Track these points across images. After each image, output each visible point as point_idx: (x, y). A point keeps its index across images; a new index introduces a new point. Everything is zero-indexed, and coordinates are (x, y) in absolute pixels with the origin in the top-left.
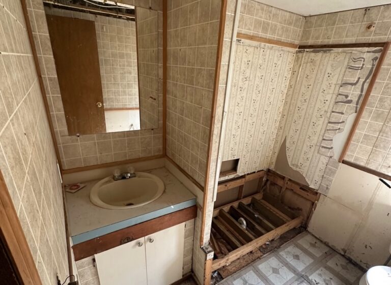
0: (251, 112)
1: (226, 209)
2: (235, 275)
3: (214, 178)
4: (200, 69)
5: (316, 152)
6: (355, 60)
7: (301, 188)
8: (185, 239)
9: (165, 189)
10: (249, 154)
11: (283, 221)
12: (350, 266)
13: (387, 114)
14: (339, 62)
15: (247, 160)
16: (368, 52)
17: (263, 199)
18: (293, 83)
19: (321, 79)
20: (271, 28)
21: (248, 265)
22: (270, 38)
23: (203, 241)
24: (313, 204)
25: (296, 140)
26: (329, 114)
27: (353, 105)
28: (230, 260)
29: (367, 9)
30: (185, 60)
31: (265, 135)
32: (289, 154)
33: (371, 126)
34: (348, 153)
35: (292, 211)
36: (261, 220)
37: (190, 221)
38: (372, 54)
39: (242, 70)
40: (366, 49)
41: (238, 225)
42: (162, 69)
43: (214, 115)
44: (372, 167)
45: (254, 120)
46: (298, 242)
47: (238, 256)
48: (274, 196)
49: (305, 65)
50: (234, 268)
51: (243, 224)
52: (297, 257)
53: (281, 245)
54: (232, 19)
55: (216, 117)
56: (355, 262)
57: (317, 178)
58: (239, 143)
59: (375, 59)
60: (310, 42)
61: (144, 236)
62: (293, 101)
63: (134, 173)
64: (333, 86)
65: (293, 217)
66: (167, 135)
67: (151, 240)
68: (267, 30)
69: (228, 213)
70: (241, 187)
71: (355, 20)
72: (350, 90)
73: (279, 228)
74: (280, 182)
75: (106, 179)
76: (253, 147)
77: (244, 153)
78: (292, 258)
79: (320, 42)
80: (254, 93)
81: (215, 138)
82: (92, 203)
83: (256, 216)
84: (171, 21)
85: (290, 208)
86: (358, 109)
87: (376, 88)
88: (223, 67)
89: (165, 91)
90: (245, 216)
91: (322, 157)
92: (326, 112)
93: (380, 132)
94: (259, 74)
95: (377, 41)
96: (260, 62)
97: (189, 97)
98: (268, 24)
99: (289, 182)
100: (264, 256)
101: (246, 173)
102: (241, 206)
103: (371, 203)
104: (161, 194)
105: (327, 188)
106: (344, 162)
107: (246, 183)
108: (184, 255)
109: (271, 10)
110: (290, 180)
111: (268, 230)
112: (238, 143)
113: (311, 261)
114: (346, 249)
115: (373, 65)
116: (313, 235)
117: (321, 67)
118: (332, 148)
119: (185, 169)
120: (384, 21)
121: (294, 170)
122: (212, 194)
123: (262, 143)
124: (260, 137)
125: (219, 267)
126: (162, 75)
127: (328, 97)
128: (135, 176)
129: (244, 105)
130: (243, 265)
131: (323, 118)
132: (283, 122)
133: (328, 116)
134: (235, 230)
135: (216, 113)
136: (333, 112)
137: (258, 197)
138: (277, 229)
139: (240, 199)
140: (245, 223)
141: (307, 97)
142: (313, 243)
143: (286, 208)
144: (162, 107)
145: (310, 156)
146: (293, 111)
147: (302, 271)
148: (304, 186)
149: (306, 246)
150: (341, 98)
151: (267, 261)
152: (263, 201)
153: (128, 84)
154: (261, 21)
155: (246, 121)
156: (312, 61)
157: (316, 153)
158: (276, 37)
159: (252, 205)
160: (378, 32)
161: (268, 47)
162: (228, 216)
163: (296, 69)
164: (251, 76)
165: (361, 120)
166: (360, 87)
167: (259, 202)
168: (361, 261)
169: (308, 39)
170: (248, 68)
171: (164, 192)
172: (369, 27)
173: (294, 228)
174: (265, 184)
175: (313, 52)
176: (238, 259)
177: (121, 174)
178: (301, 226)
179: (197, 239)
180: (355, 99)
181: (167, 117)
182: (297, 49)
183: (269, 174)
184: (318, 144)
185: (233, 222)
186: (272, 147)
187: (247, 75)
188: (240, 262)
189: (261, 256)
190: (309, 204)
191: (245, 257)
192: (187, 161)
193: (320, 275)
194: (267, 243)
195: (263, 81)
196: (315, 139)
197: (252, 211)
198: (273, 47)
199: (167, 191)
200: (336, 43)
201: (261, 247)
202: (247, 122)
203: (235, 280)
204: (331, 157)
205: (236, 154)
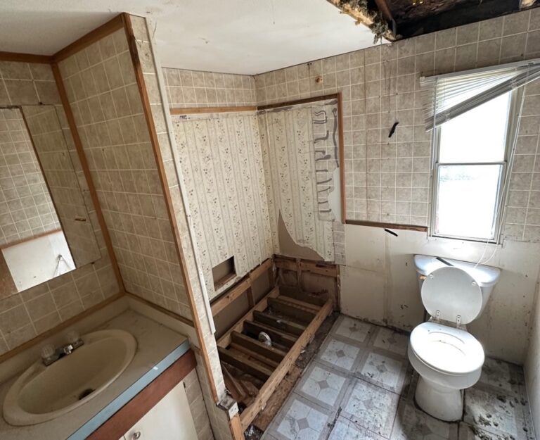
0: (229, 194)
1: (238, 328)
2: (277, 419)
3: (202, 302)
4: (138, 171)
5: (317, 219)
6: (317, 114)
7: (317, 266)
8: (190, 404)
9: (138, 344)
10: (244, 246)
11: (312, 314)
12: (397, 335)
13: (365, 162)
14: (303, 118)
15: (244, 253)
16: (326, 104)
17: (281, 294)
18: (266, 148)
19: (292, 139)
20: (219, 95)
21: (288, 394)
22: (221, 106)
23: (216, 395)
24: (336, 280)
25: (291, 211)
26: (314, 174)
27: (333, 159)
28: (264, 401)
29: (309, 64)
30: (115, 162)
31: (255, 216)
32: (291, 230)
33: (356, 178)
34: (347, 211)
35: (318, 297)
36: (286, 325)
37: (189, 375)
38: (329, 106)
39: (199, 150)
40: (323, 102)
41: (259, 344)
42: (84, 177)
43: (174, 225)
44: (374, 219)
45: (236, 203)
46: (337, 333)
47: (273, 389)
48: (292, 286)
49: (271, 126)
50: (273, 408)
51: (267, 339)
52: (341, 354)
53: (320, 346)
54: (161, 109)
55: (179, 227)
56: (400, 330)
57: (329, 248)
58: (227, 237)
59: (334, 110)
60: (268, 101)
61: (123, 434)
62: (273, 168)
63: (79, 340)
64: (307, 145)
65: (322, 305)
66: (119, 264)
67: (135, 435)
68: (214, 97)
69: (242, 333)
70: (249, 291)
71: (302, 75)
72: (324, 145)
73: (310, 325)
74: (293, 267)
75: (31, 370)
76: (246, 236)
77: (237, 247)
78: (336, 357)
79: (277, 100)
80: (224, 171)
81: (186, 253)
82: (12, 425)
83: (278, 321)
84: (78, 114)
85: (314, 293)
86: (339, 163)
87: (346, 139)
88: (168, 164)
89: (97, 205)
90: (265, 328)
91: (325, 223)
92: (310, 172)
93: (367, 181)
94: (222, 149)
95: (329, 93)
96: (219, 134)
97: (134, 208)
98: (214, 91)
99: (302, 263)
100: (305, 370)
101: (248, 271)
102: (257, 316)
103: (387, 258)
104: (132, 357)
105: (343, 256)
106: (348, 222)
107: (253, 283)
108: (196, 428)
109: (212, 76)
110: (302, 260)
111: (298, 334)
112: (224, 238)
113: (357, 350)
114: (386, 318)
115: (335, 117)
116: (350, 317)
117: (288, 126)
118: (330, 210)
119: (160, 303)
120: (329, 73)
121: (302, 247)
122: (207, 326)
123: (255, 227)
124: (249, 220)
125: (252, 419)
126: (86, 185)
127: (307, 156)
128: (83, 344)
129: (216, 189)
130: (283, 397)
131: (310, 180)
132: (271, 194)
133: (314, 176)
134: (259, 353)
135: (178, 221)
136: (317, 171)
137: (274, 294)
138: (308, 328)
139: (253, 306)
140: (268, 337)
141: (286, 161)
142: (353, 326)
143: (310, 295)
144: (99, 226)
145: (312, 225)
146: (276, 179)
147: (352, 369)
148: (319, 262)
149: (347, 334)
150: (319, 155)
151: (310, 377)
152: (282, 297)
153: (35, 197)
154: (204, 90)
155: (226, 208)
156: (277, 121)
157: (318, 221)
158: (227, 103)
159: (270, 308)
160: (327, 84)
161: (223, 116)
162: (244, 337)
163: (264, 132)
164: (214, 154)
165: (346, 173)
166: (332, 140)
167: (277, 301)
168: (404, 326)
169: (264, 98)
170: (206, 145)
171: (137, 349)
172: (317, 81)
173: (328, 317)
174: (277, 275)
175: (274, 111)
176: (275, 392)
177: (57, 351)
178: (334, 312)
179: (208, 396)
180: (332, 154)
181: (112, 238)
182: (257, 111)
183: (278, 260)
184: (316, 210)
185: (253, 343)
186: (269, 227)
187: (208, 153)
188: (278, 396)
189: (301, 373)
190: (332, 281)
191: (282, 385)
192: (159, 292)
193: (371, 363)
194: (303, 351)
195: (230, 155)
196: (311, 205)
197: (271, 317)
198: (228, 115)
199: (140, 346)
200: (293, 99)
201: (297, 360)
202: (228, 208)
203: (278, 425)
204: (333, 220)
205: (227, 251)
